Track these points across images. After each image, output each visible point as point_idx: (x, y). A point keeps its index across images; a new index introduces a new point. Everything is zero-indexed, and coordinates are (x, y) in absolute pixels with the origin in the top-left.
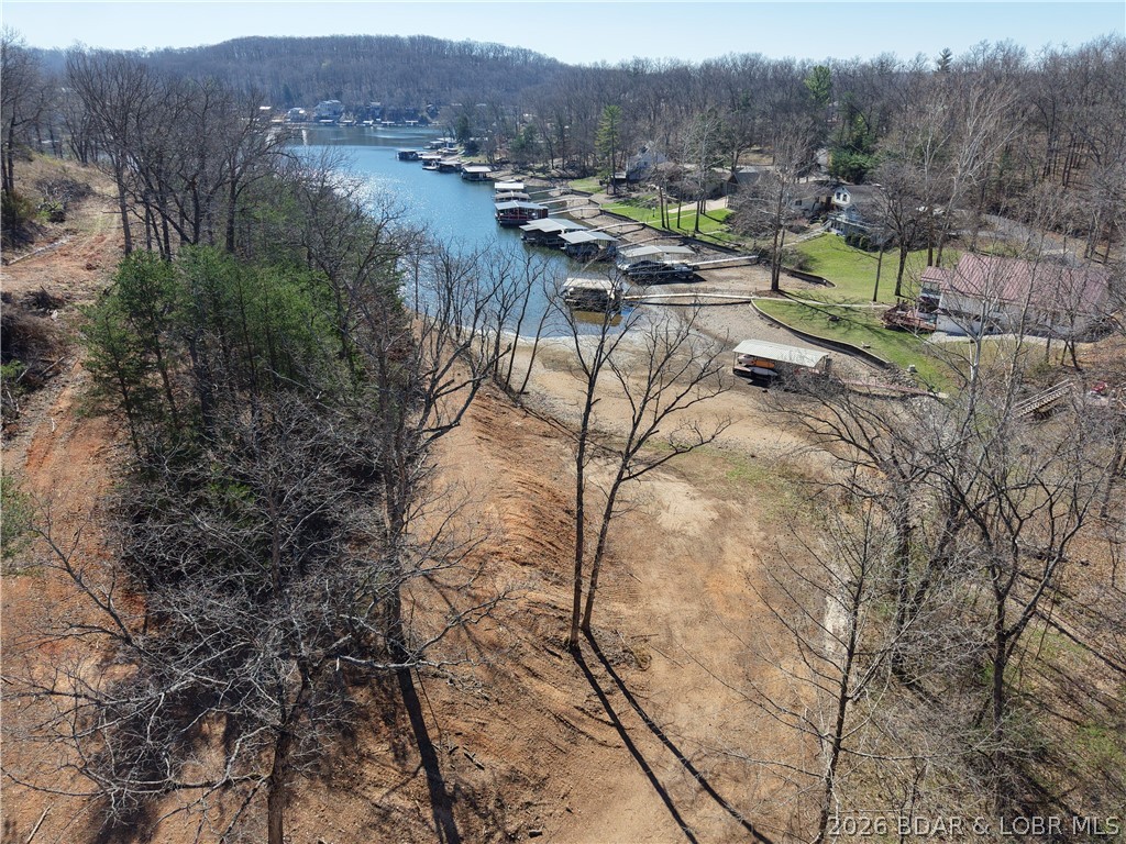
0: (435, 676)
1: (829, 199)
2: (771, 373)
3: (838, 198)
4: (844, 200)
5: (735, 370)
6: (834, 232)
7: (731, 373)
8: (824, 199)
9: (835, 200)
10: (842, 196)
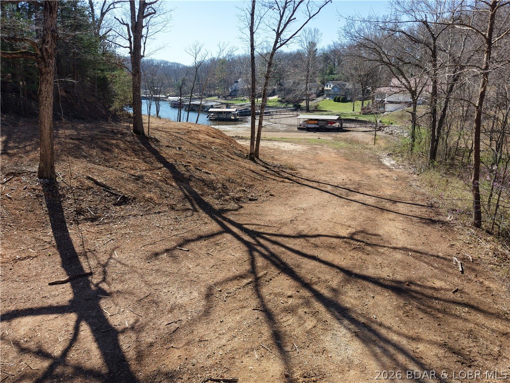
0: (168, 146)
1: (323, 89)
2: (316, 126)
3: (327, 87)
4: (330, 87)
5: (298, 128)
6: (328, 98)
7: (297, 130)
8: (321, 89)
9: (326, 88)
10: (329, 86)
